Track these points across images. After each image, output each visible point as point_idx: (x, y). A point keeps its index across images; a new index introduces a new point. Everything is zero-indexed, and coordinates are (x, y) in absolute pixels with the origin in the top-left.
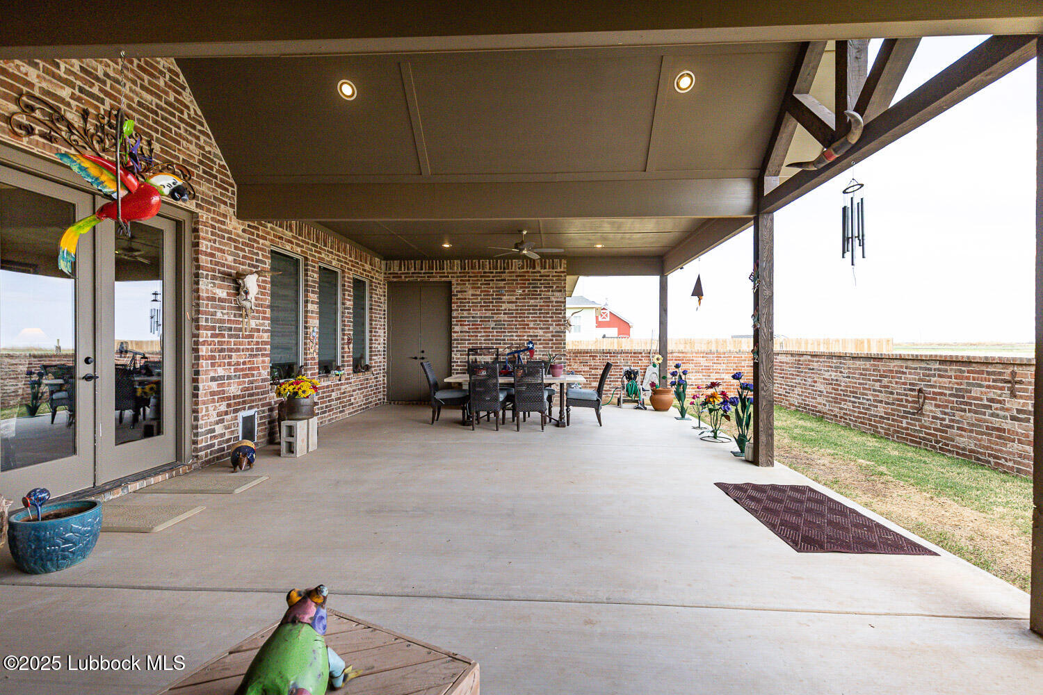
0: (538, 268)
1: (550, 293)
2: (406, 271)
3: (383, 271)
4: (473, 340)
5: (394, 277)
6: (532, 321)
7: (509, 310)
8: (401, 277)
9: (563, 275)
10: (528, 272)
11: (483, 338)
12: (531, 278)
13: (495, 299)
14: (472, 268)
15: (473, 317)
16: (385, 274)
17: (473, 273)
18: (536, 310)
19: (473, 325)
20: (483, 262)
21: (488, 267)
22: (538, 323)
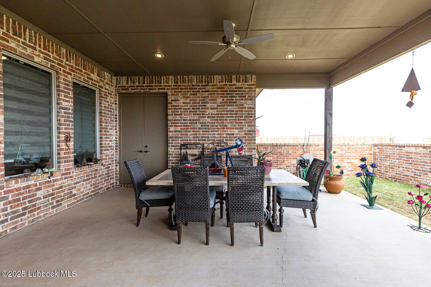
0: (234, 82)
1: (243, 101)
2: (132, 85)
3: (114, 84)
4: (184, 137)
5: (122, 89)
6: (229, 123)
7: (212, 114)
8: (128, 89)
9: (253, 87)
10: (226, 85)
11: (192, 136)
12: (228, 90)
13: (201, 106)
14: (183, 82)
15: (184, 120)
16: (116, 87)
17: (184, 86)
18: (233, 114)
19: (184, 126)
20: (191, 77)
21: (195, 81)
22: (234, 124)
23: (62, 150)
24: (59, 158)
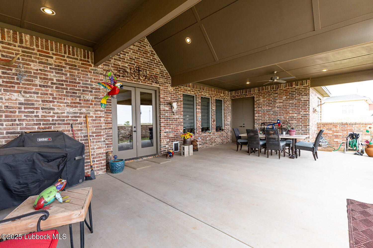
0: (294, 86)
1: (301, 97)
2: (237, 95)
3: (229, 96)
4: (263, 119)
5: (233, 97)
6: (291, 110)
7: (279, 106)
8: (235, 97)
9: (308, 87)
10: (289, 88)
11: (268, 119)
12: (290, 91)
13: (273, 102)
14: (263, 90)
15: (263, 110)
16: (230, 96)
17: (263, 92)
18: (293, 105)
19: (263, 113)
20: (267, 87)
21: (270, 89)
22: (294, 111)
23: (212, 125)
24: (212, 128)
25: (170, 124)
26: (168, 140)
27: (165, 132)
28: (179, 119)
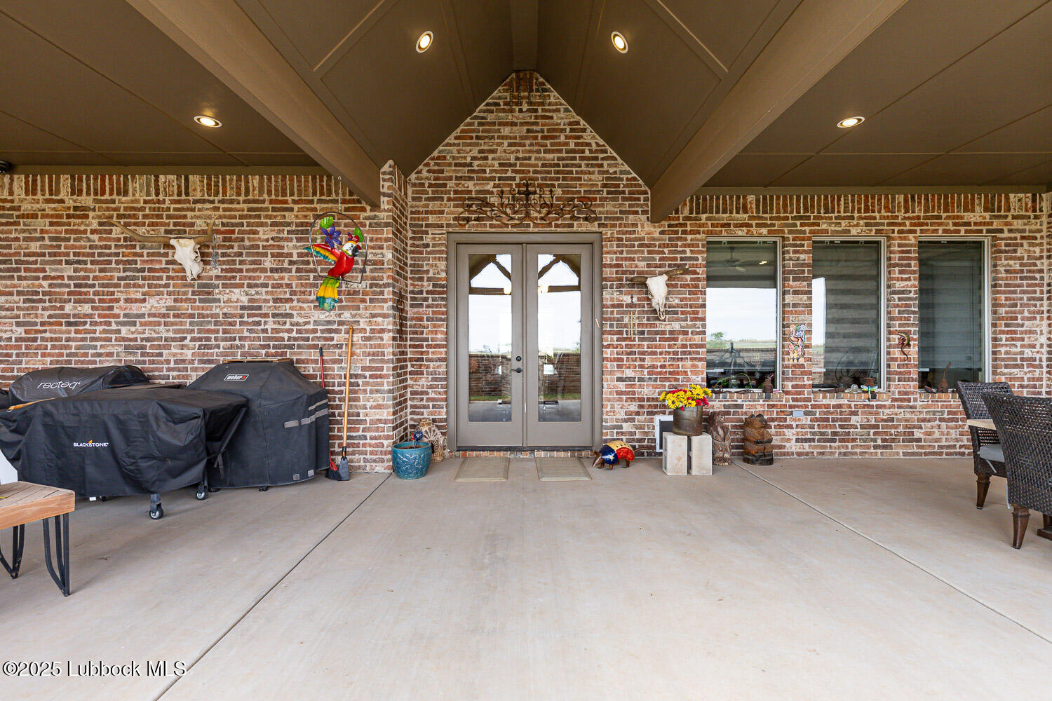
3: (1045, 212)
23: (895, 359)
24: (889, 373)
25: (643, 353)
26: (633, 407)
27: (619, 379)
28: (686, 333)
